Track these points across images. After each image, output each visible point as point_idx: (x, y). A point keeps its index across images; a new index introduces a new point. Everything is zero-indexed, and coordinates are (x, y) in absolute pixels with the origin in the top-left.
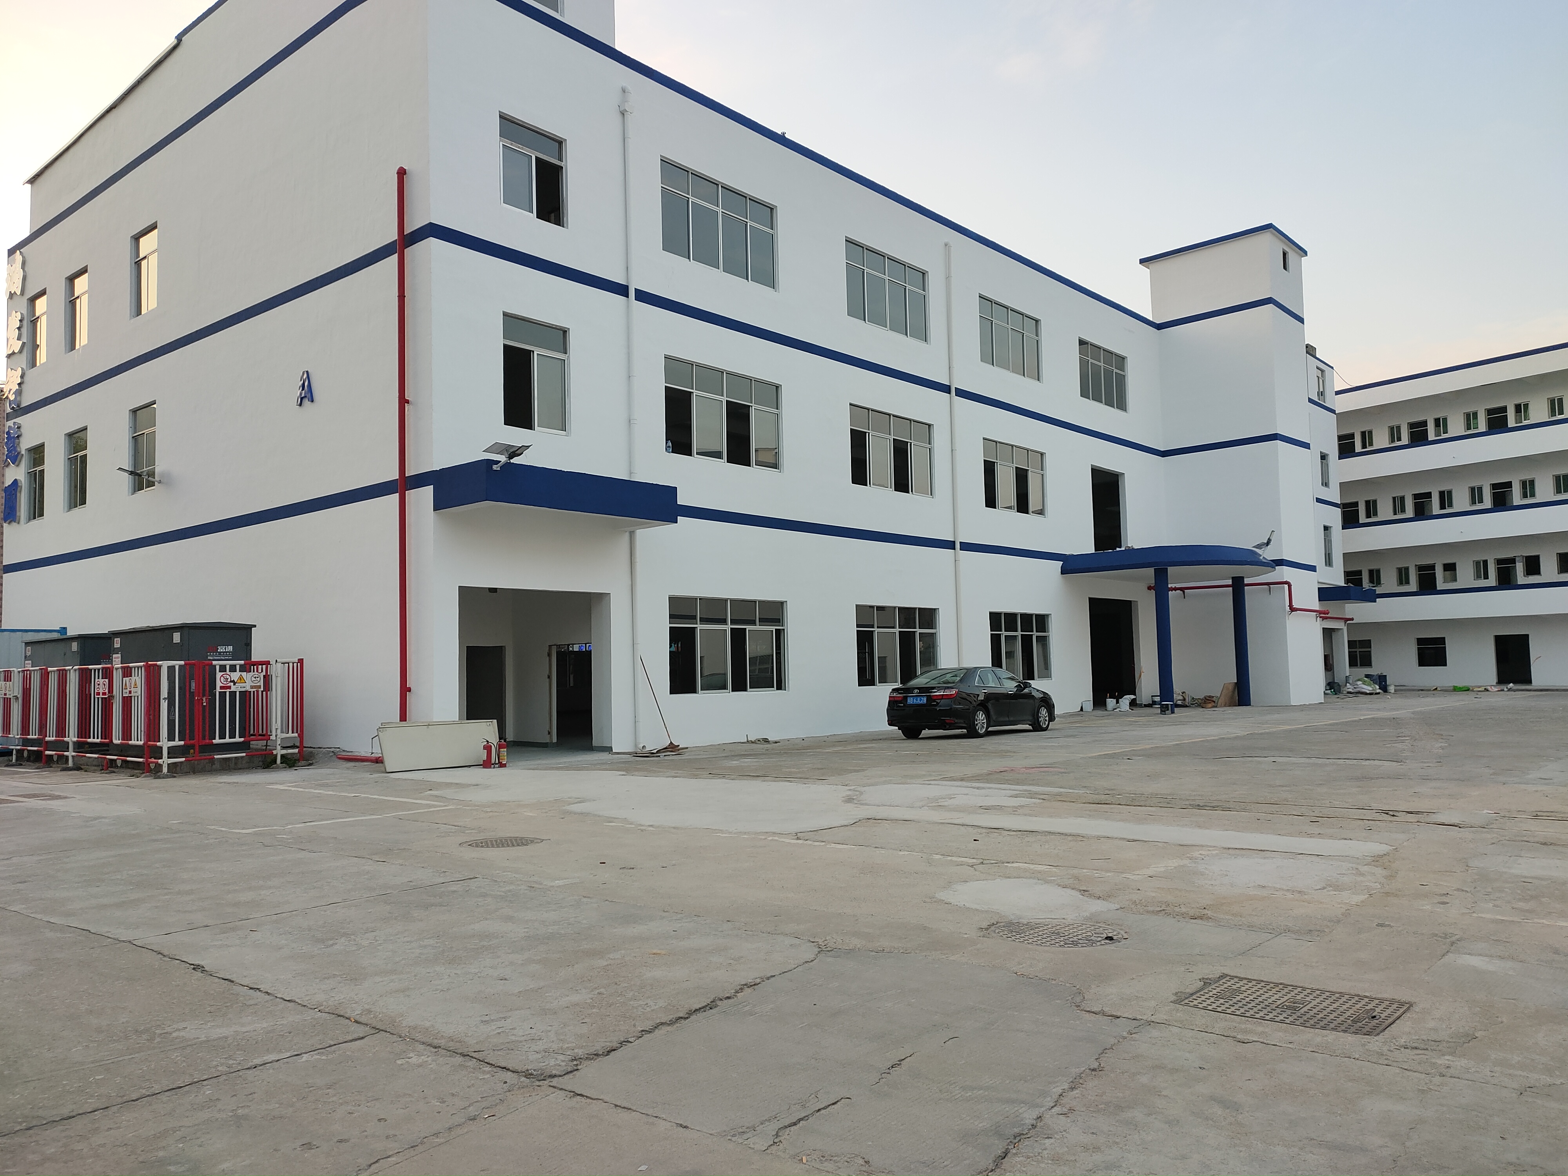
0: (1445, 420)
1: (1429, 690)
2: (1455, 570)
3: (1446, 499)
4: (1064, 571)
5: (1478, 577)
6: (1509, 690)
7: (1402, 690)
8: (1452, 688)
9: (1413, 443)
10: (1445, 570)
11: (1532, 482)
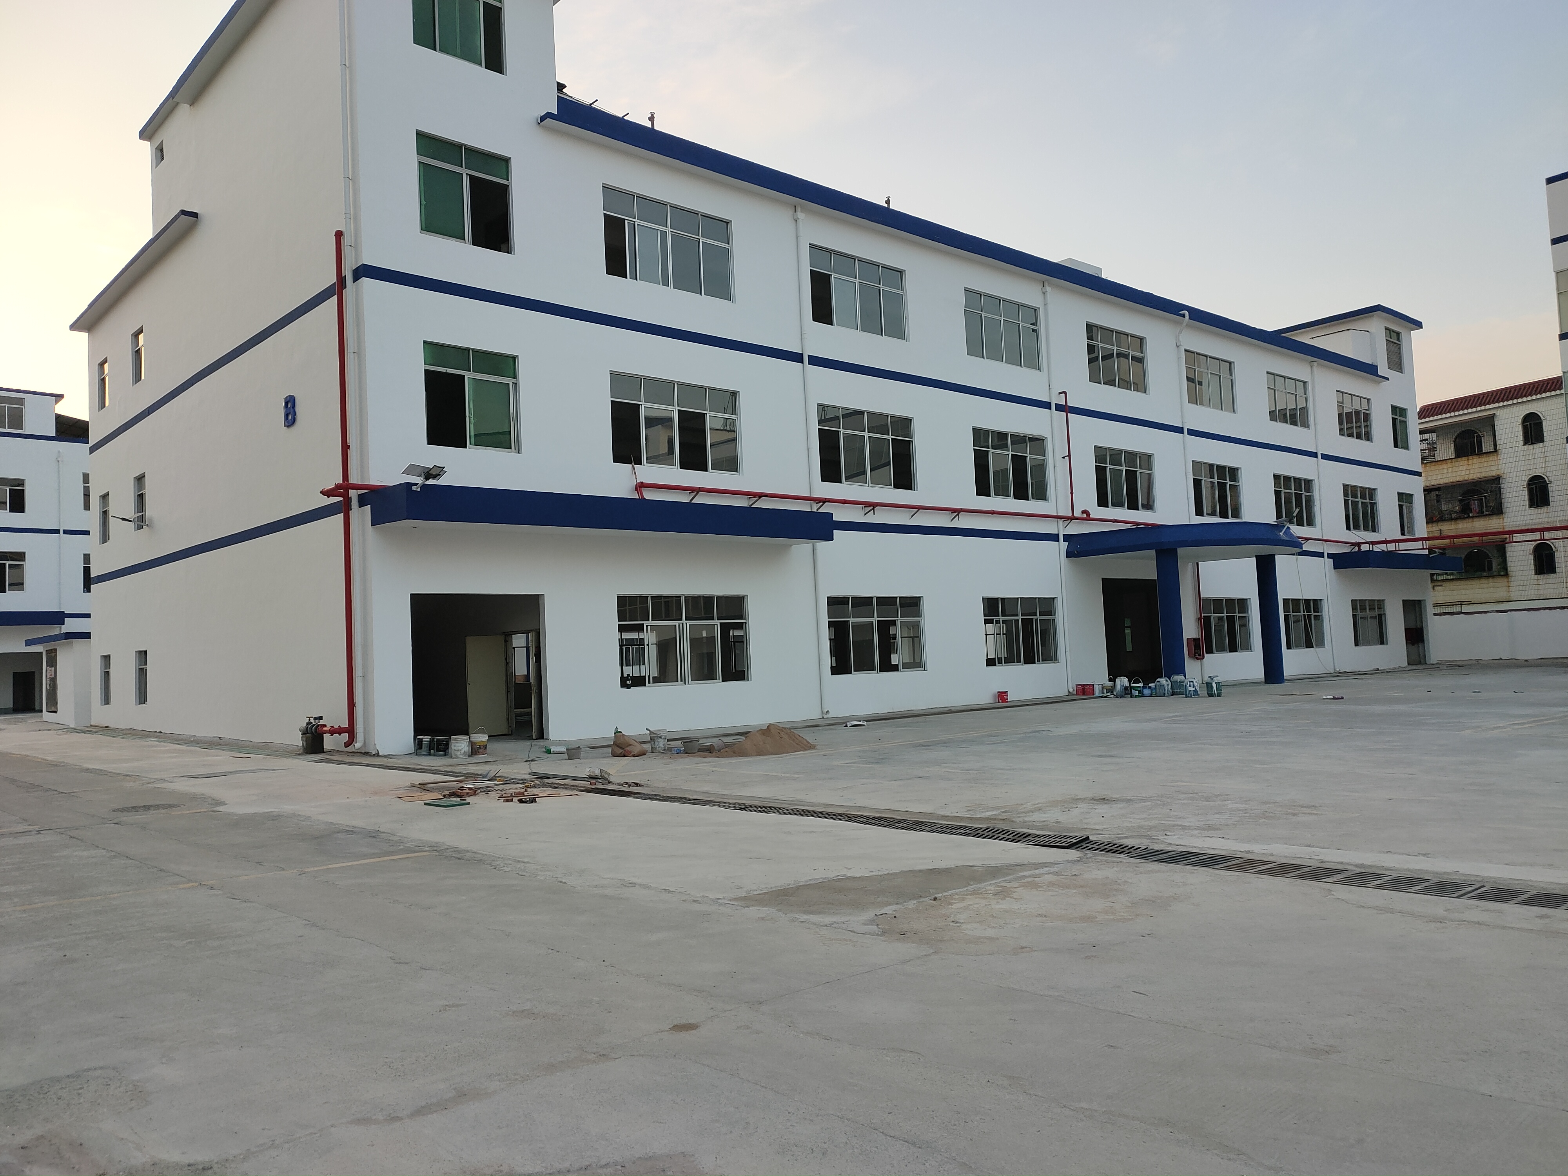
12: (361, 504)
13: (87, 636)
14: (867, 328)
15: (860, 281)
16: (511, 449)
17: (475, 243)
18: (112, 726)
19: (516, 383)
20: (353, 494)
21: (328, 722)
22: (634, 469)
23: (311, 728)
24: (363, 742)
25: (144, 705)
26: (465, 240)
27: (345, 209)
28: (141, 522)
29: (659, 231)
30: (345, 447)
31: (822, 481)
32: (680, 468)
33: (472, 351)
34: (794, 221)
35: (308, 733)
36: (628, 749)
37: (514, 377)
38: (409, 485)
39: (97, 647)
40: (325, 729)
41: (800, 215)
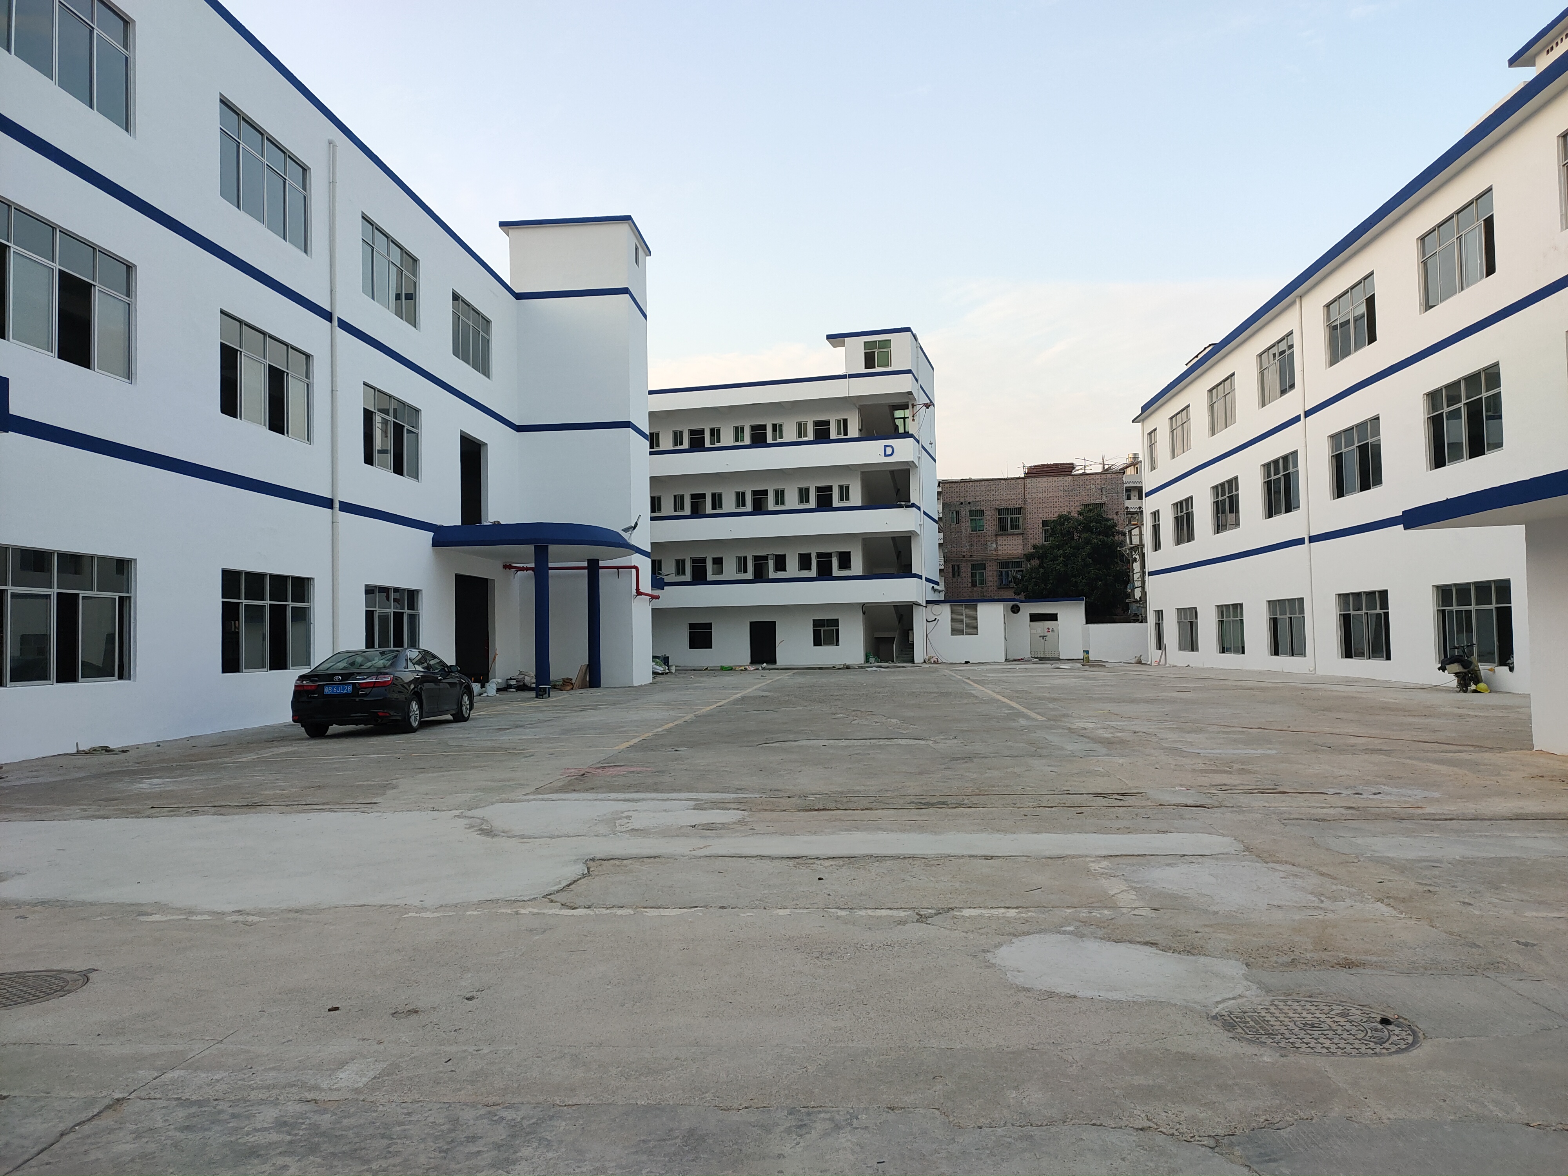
0: (719, 431)
1: (701, 670)
2: (722, 563)
3: (717, 501)
4: (436, 543)
5: (739, 571)
6: (764, 669)
7: (681, 670)
8: (719, 668)
9: (692, 449)
10: (714, 563)
11: (783, 492)
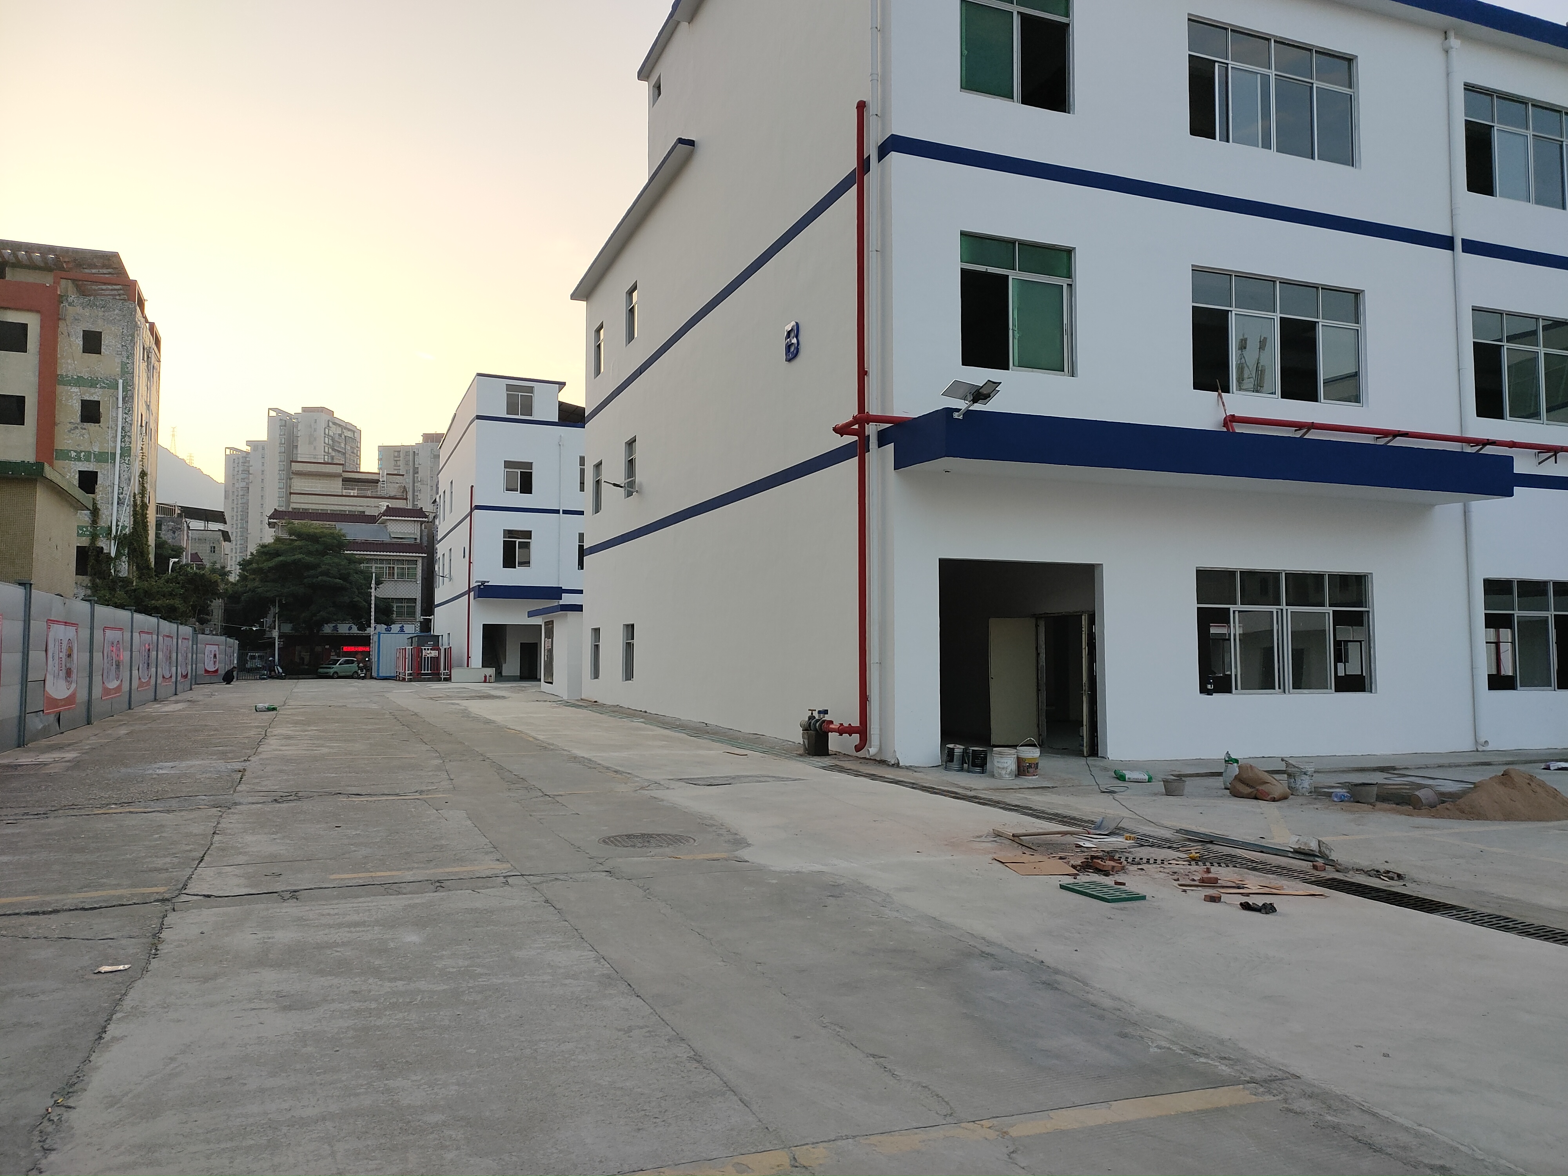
12: (881, 443)
13: (579, 608)
14: (1541, 201)
15: (1535, 133)
16: (1063, 371)
17: (1024, 102)
18: (600, 701)
19: (1071, 285)
20: (872, 430)
21: (837, 717)
22: (1221, 398)
23: (815, 724)
24: (879, 746)
25: (630, 681)
26: (1013, 99)
27: (872, 69)
28: (630, 488)
29: (1259, 76)
30: (862, 373)
31: (1477, 416)
32: (1282, 397)
33: (1018, 244)
34: (1443, 52)
35: (811, 730)
36: (1260, 788)
37: (1068, 276)
38: (949, 411)
39: (588, 619)
40: (831, 726)
41: (1454, 42)
